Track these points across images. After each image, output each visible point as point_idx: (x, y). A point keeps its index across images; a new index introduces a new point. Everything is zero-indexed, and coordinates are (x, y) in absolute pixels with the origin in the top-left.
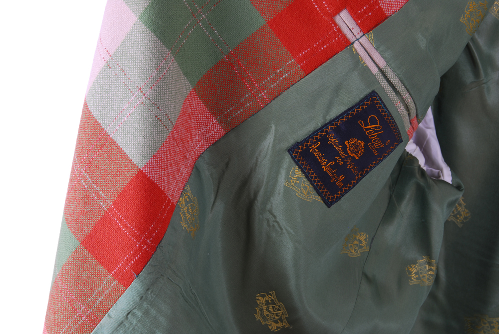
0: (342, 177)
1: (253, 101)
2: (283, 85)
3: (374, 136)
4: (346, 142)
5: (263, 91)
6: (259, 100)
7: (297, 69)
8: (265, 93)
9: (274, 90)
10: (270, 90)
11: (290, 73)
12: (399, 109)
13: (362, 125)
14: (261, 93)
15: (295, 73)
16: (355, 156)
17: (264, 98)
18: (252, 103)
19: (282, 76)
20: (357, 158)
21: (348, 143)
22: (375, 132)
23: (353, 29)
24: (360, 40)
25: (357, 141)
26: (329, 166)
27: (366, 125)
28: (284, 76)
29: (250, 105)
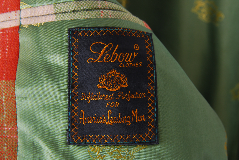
0: (134, 112)
1: (5, 142)
2: (11, 106)
3: (115, 55)
4: (99, 86)
5: (4, 127)
6: (8, 135)
7: (4, 84)
8: (7, 127)
9: (9, 117)
10: (6, 120)
11: (4, 93)
12: (109, 17)
13: (93, 60)
14: (4, 130)
15: (7, 89)
16: (123, 86)
17: (10, 130)
18: (7, 143)
19: (3, 101)
20: (126, 86)
21: (101, 85)
22: (111, 52)
23: (10, 18)
24: (22, 16)
25: (106, 75)
26: (110, 117)
27: (96, 56)
28: (4, 100)
29: (7, 146)
